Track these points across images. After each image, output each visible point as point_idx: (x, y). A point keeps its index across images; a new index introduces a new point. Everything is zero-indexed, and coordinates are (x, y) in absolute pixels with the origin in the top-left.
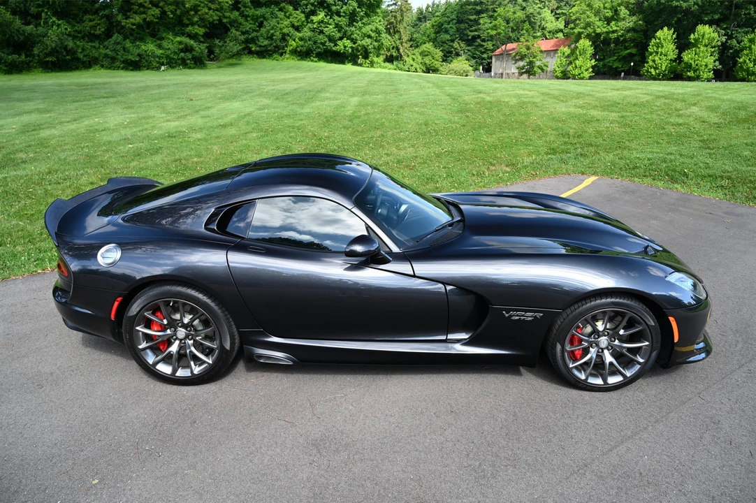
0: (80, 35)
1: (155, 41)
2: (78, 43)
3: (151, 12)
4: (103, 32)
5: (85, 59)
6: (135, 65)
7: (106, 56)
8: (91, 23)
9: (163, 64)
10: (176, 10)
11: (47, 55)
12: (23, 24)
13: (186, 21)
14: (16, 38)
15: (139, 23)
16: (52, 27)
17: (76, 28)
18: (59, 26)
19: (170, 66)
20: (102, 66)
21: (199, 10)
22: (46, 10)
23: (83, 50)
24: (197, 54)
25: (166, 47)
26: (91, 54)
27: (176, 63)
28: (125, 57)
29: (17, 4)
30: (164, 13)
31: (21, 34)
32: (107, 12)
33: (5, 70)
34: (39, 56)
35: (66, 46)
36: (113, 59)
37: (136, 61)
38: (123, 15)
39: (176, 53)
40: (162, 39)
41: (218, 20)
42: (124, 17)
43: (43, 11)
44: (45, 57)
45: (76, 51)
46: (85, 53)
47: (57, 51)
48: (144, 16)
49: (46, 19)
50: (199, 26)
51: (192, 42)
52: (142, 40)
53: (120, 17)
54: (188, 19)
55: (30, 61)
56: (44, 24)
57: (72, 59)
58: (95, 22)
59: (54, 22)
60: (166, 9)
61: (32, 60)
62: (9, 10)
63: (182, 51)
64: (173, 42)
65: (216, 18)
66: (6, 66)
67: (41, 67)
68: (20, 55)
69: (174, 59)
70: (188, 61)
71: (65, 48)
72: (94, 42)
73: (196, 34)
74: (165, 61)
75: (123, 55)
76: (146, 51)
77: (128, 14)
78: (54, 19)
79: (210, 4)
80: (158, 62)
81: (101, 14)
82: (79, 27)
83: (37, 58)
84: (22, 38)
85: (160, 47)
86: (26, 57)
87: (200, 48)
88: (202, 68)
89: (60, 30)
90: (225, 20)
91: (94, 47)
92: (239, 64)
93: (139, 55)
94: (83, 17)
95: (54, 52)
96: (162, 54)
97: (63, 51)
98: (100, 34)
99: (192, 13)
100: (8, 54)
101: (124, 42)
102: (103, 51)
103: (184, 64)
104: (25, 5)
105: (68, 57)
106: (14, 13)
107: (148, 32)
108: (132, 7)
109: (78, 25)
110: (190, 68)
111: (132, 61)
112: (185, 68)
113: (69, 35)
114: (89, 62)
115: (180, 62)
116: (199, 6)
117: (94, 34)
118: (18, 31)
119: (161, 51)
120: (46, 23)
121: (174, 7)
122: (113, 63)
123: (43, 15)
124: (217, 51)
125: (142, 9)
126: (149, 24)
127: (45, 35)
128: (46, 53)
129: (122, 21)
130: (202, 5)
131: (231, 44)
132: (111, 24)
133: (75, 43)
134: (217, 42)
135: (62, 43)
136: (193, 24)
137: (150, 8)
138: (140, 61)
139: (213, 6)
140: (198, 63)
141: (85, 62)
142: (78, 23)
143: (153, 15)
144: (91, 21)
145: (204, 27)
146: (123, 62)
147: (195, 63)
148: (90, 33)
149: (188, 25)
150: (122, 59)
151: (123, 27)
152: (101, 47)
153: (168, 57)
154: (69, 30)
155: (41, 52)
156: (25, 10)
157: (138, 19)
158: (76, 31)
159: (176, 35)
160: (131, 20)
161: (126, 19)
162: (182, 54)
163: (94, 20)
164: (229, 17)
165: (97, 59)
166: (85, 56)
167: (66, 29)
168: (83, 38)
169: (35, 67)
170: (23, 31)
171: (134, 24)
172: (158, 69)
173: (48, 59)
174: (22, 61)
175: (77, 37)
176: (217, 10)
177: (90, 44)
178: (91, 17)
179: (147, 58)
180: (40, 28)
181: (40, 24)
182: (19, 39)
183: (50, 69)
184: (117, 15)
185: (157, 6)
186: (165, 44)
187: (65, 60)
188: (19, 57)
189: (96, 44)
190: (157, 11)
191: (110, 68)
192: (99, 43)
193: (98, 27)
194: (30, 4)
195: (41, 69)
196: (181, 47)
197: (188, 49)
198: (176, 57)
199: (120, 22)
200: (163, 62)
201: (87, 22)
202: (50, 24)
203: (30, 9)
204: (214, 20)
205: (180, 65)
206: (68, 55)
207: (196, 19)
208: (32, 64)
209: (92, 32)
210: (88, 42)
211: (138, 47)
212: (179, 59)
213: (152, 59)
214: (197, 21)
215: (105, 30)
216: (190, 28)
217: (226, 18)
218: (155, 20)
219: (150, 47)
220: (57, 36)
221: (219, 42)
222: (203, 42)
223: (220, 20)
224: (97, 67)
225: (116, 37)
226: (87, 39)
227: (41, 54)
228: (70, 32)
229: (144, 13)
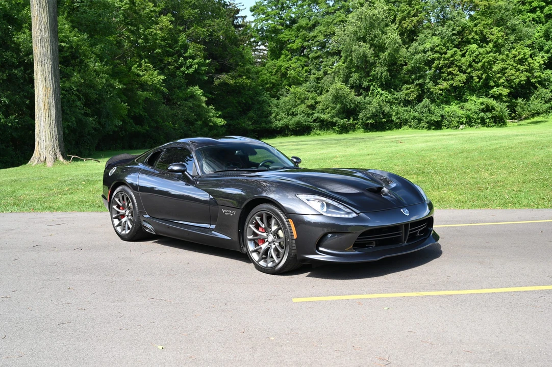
0: (397, 101)
1: (459, 104)
2: (394, 108)
3: (458, 78)
4: (415, 98)
5: (397, 121)
6: (437, 125)
7: (414, 118)
8: (407, 91)
9: (462, 123)
10: (482, 75)
11: (368, 118)
12: (355, 95)
13: (492, 84)
14: (348, 106)
15: (446, 89)
16: (376, 96)
17: (395, 96)
18: (381, 95)
19: (469, 125)
20: (410, 126)
21: (506, 73)
22: (374, 84)
23: (397, 113)
24: (497, 113)
25: (469, 108)
26: (402, 117)
27: (475, 122)
28: (429, 118)
29: (355, 81)
30: (470, 78)
31: (353, 103)
32: (421, 81)
33: (337, 131)
34: (362, 119)
35: (384, 111)
36: (420, 120)
37: (438, 121)
38: (434, 82)
39: (476, 113)
40: (466, 101)
41: (525, 81)
42: (434, 84)
43: (372, 84)
44: (367, 120)
45: (392, 114)
46: (398, 116)
47: (377, 115)
48: (452, 82)
49: (373, 90)
50: (504, 87)
51: (494, 102)
52: (448, 103)
53: (430, 85)
54: (494, 82)
55: (356, 124)
56: (371, 94)
57: (387, 121)
58: (410, 90)
59: (379, 92)
60: (474, 74)
61: (358, 123)
62: (349, 86)
63: (483, 111)
64: (474, 103)
65: (522, 79)
66: (339, 128)
67: (362, 128)
68: (349, 119)
69: (473, 118)
70: (488, 120)
71: (383, 113)
72: (407, 106)
73: (501, 94)
74: (465, 120)
75: (428, 116)
76: (448, 112)
77: (438, 81)
78: (379, 90)
79: (519, 66)
80: (458, 122)
81: (415, 83)
82: (398, 95)
83: (360, 121)
84: (353, 106)
85: (462, 108)
86: (353, 120)
87: (500, 107)
88: (501, 127)
89: (382, 98)
90: (533, 80)
91: (407, 110)
92: (545, 121)
93: (442, 116)
94: (402, 86)
95: (374, 116)
96: (462, 114)
97: (381, 114)
98: (412, 100)
99: (499, 75)
100: (342, 119)
101: (431, 106)
102: (413, 114)
103: (483, 123)
104: (360, 81)
105: (383, 120)
106: (352, 88)
107: (454, 96)
108: (442, 75)
109: (397, 93)
110: (488, 126)
111: (434, 121)
112: (484, 126)
113: (387, 102)
114: (401, 123)
115: (479, 121)
116: (507, 68)
117: (408, 100)
118: (351, 101)
119: (462, 112)
120: (372, 93)
121: (481, 72)
122: (419, 123)
123: (372, 87)
124: (518, 109)
125: (450, 77)
126: (456, 88)
127: (370, 103)
128: (368, 117)
129: (431, 87)
130: (510, 67)
131: (536, 102)
132: (423, 91)
133: (391, 108)
134: (520, 100)
135: (381, 109)
136: (498, 86)
137: (459, 75)
138: (442, 121)
139: (521, 68)
140: (499, 121)
141: (397, 123)
142: (397, 91)
143: (460, 81)
144: (407, 89)
145: (511, 87)
146: (428, 122)
147: (495, 122)
148: (405, 99)
149: (493, 87)
150: (426, 120)
151: (432, 93)
152: (412, 110)
153: (468, 117)
154: (388, 97)
155: (365, 116)
156: (360, 84)
157: (445, 85)
158: (394, 98)
159: (478, 96)
160: (439, 86)
161: (435, 86)
162: (482, 114)
163: (410, 88)
164: (540, 77)
165: (407, 120)
166: (397, 118)
167: (387, 97)
168: (399, 104)
169: (359, 128)
170: (355, 101)
171: (441, 90)
172: (457, 127)
173: (368, 122)
174: (350, 124)
175: (394, 103)
176: (526, 71)
177: (404, 108)
178: (408, 86)
179: (448, 118)
180: (367, 98)
181: (368, 95)
182: (351, 106)
183: (369, 129)
184: (428, 83)
185: (465, 72)
186: (467, 105)
187: (382, 122)
188: (348, 121)
189: (408, 108)
190: (463, 77)
191: (416, 128)
192: (411, 108)
193: (412, 94)
194: (364, 80)
195: (363, 130)
196: (482, 107)
197: (488, 109)
198: (475, 117)
199: (430, 88)
200: (463, 122)
201: (404, 91)
202: (375, 94)
203: (363, 84)
204: (521, 81)
205: (479, 124)
206: (384, 118)
207: (502, 81)
208: (357, 125)
209: (407, 98)
210: (402, 107)
211: (443, 109)
212: (478, 119)
213: (453, 119)
214: (503, 83)
215: (417, 96)
216: (495, 89)
217: (536, 77)
218: (461, 85)
219: (454, 108)
220: (378, 103)
221: (523, 100)
222: (506, 102)
223: (528, 80)
224: (406, 127)
225: (426, 101)
226: (402, 104)
227: (364, 118)
228: (389, 99)
229: (452, 79)
